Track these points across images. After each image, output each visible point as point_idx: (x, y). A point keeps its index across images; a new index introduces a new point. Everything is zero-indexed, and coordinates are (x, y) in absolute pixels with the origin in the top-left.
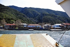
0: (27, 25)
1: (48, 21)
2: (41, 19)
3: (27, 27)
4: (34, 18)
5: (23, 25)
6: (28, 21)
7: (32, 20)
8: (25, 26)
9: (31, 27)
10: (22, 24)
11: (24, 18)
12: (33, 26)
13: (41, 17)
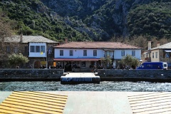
0: (51, 48)
3: (51, 55)
4: (82, 17)
5: (25, 48)
7: (75, 26)
8: (38, 49)
9: (78, 55)
10: (16, 39)
11: (37, 18)
12: (90, 54)
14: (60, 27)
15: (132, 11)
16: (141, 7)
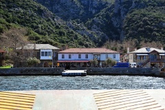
0: (56, 53)
1: (151, 31)
2: (115, 23)
6: (61, 34)
7: (76, 29)
13: (118, 15)
14: (63, 30)
15: (129, 16)
16: (136, 11)
